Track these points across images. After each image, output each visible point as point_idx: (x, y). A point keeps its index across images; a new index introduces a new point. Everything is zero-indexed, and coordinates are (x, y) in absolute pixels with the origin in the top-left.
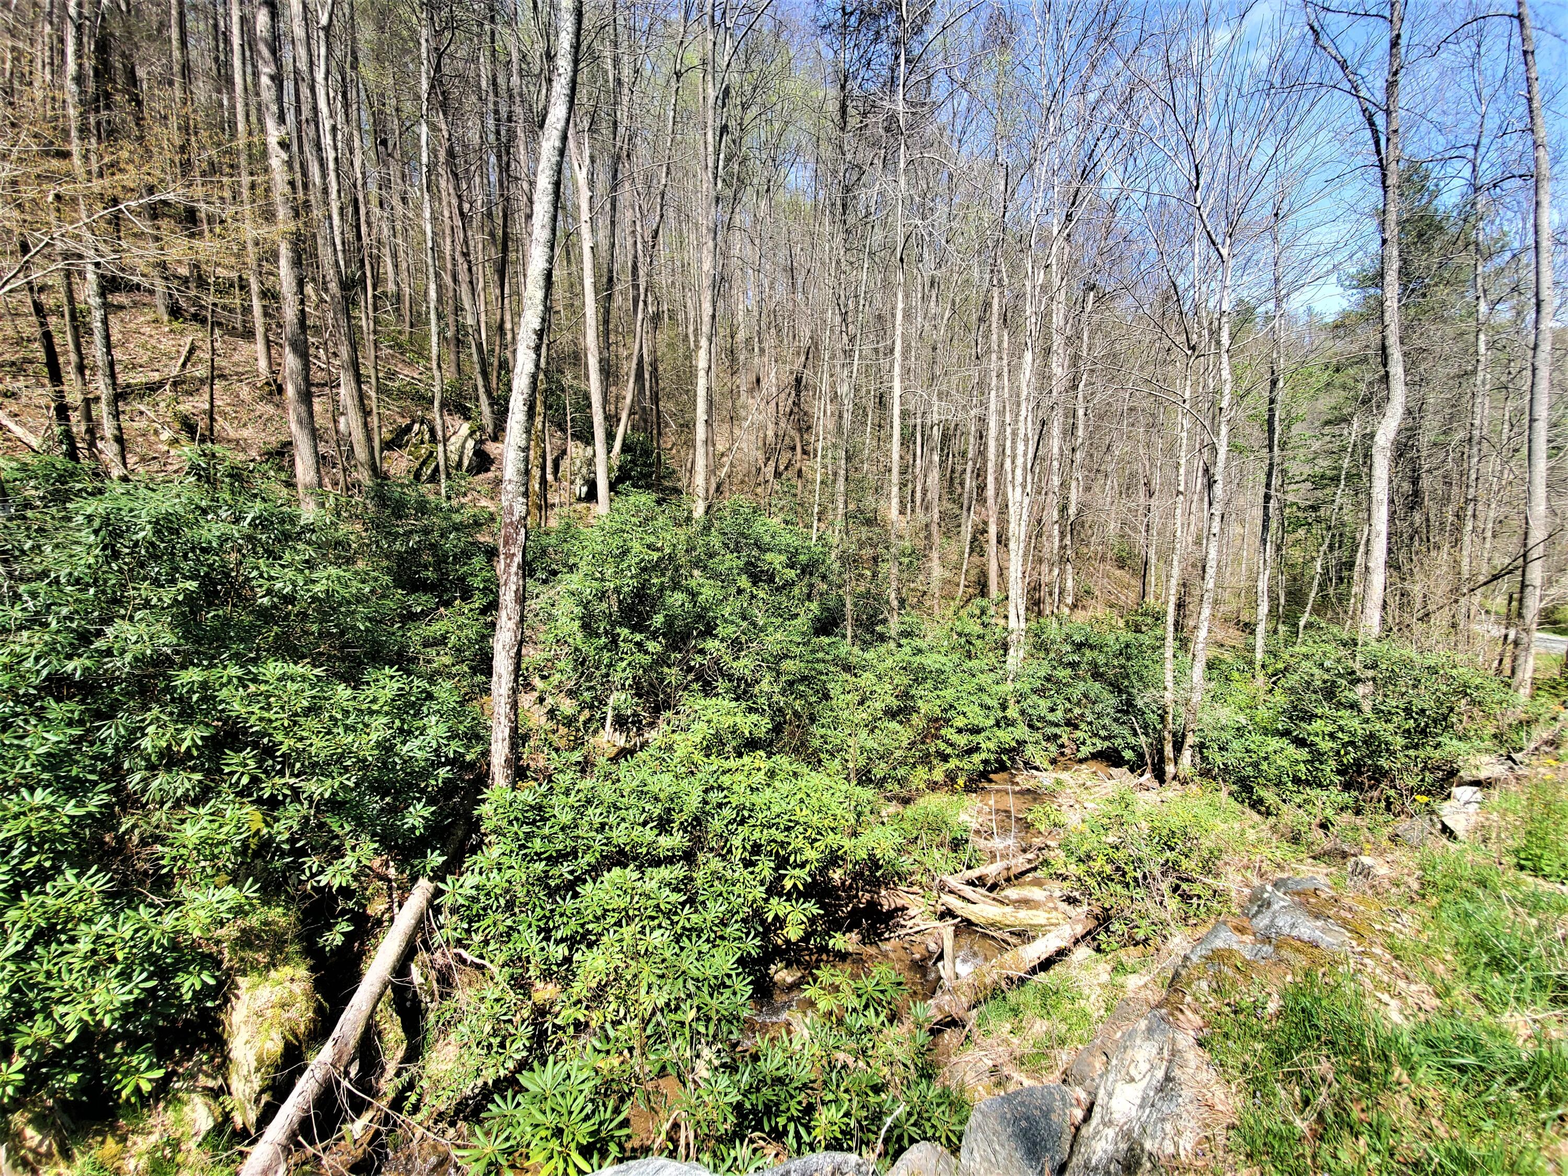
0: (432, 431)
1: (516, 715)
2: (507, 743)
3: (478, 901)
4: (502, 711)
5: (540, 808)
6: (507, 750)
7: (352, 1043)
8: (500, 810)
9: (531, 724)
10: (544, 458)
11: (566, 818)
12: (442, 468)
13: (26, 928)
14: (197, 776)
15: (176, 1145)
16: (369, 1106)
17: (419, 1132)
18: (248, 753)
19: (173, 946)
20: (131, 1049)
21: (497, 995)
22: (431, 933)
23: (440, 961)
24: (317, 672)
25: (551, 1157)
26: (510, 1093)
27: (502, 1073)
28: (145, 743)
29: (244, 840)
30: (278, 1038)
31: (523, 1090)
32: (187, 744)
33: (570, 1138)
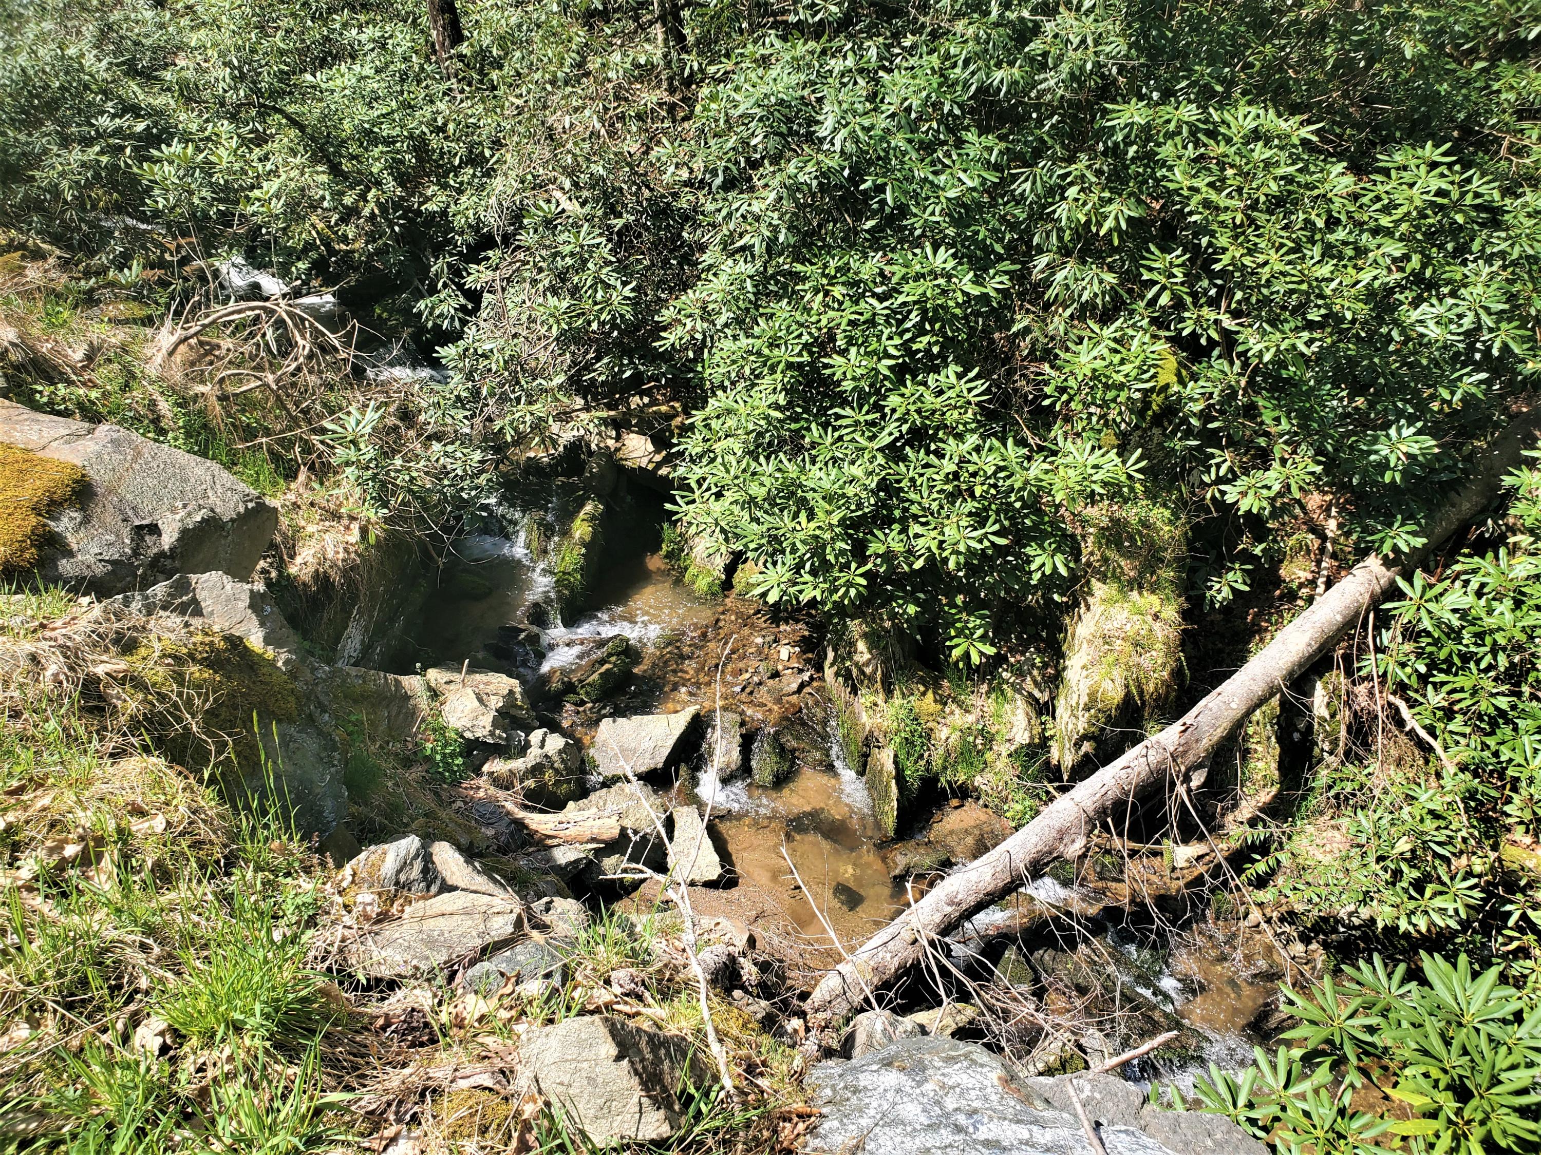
3: (1459, 639)
7: (1205, 743)
13: (903, 420)
14: (1110, 278)
15: (989, 740)
16: (1201, 838)
17: (1256, 915)
18: (1177, 256)
19: (1033, 505)
20: (969, 608)
21: (1437, 806)
22: (1362, 649)
23: (1362, 701)
24: (1306, 132)
25: (1433, 1115)
26: (1401, 968)
27: (1403, 925)
28: (1062, 211)
29: (1146, 393)
30: (1120, 681)
31: (1424, 982)
32: (1109, 224)
33: (1479, 1116)
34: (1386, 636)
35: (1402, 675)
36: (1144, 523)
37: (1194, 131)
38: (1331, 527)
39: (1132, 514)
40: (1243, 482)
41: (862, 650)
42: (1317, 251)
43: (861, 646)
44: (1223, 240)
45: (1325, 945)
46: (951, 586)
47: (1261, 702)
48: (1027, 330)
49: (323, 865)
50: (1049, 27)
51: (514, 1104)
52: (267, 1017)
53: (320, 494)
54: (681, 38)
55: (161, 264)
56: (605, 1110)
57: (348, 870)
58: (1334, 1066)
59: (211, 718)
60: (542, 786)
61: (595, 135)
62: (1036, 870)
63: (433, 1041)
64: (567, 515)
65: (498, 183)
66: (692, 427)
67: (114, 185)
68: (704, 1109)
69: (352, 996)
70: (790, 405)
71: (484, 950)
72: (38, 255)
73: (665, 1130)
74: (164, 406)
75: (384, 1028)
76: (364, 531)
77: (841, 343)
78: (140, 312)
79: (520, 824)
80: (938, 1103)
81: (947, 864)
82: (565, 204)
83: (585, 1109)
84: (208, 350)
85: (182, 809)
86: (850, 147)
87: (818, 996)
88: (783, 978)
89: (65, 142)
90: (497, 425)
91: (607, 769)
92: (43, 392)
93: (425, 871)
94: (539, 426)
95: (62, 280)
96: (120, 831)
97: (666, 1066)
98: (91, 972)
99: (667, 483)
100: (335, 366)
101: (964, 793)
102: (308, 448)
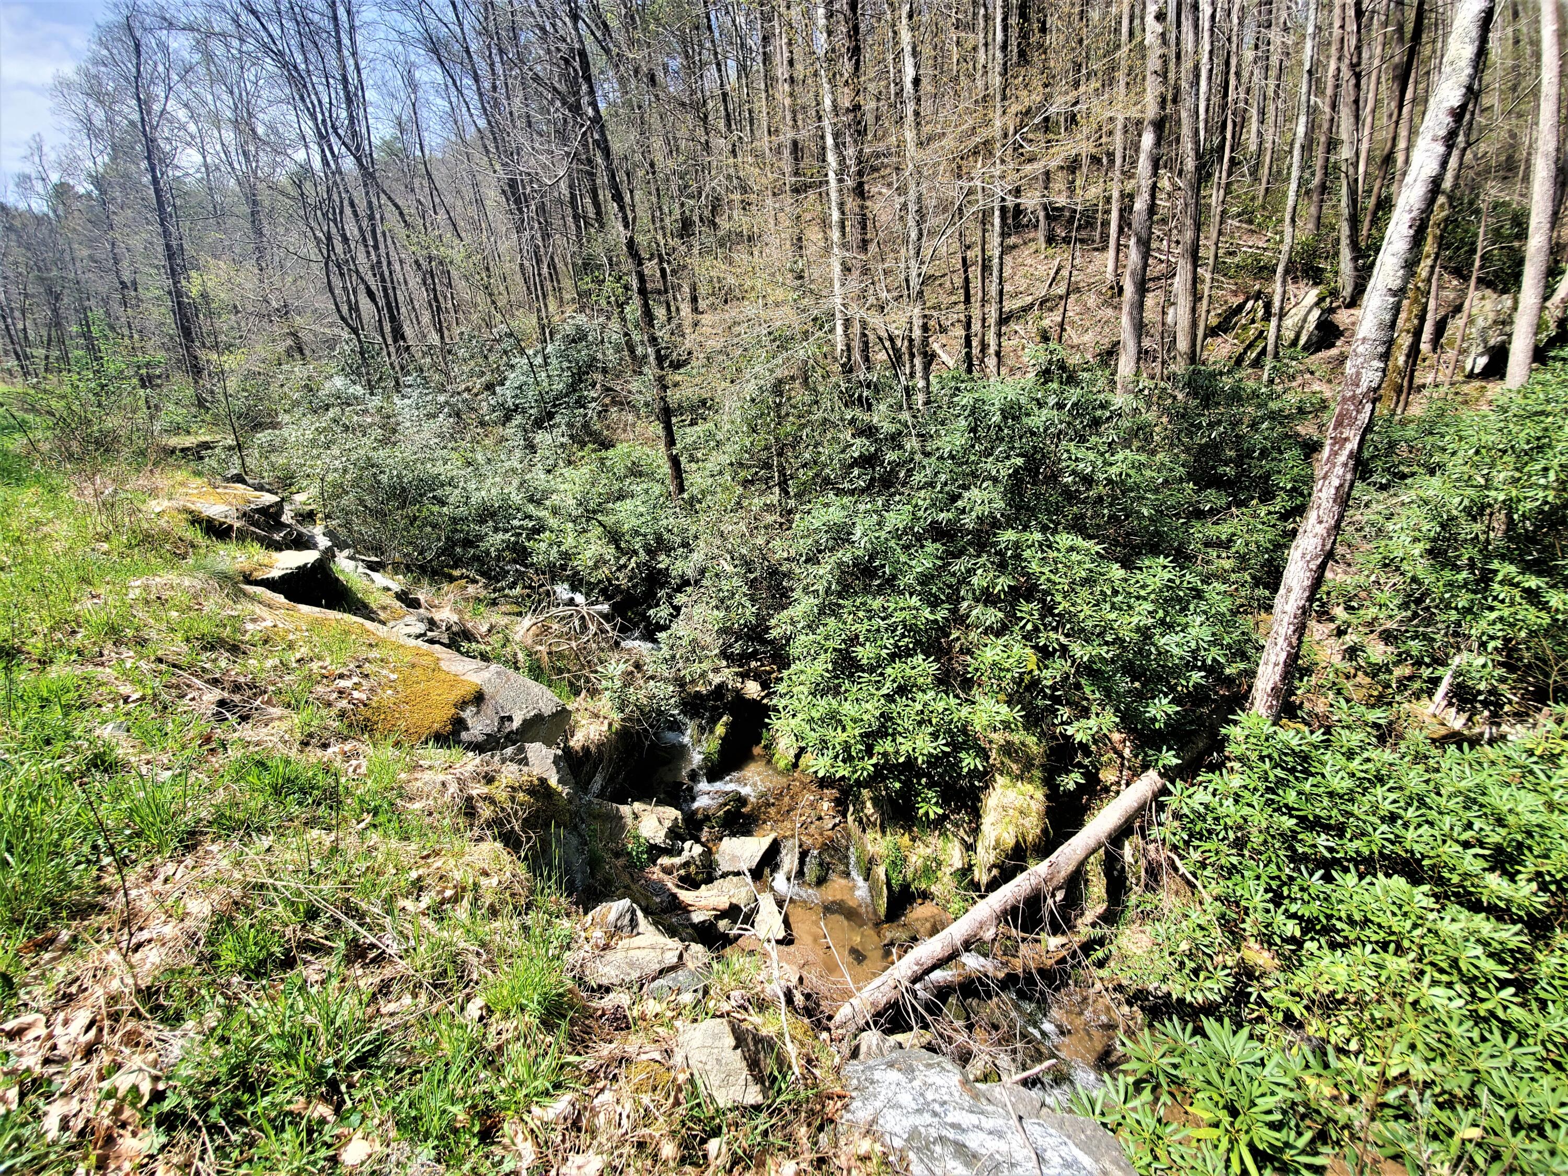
0: (1268, 306)
1: (1300, 642)
2: (1279, 669)
3: (1205, 821)
4: (1282, 631)
5: (1305, 758)
6: (1278, 678)
7: (1063, 874)
8: (1252, 740)
9: (1318, 659)
10: (1422, 319)
11: (1341, 784)
12: (1270, 348)
13: (894, 681)
14: (1000, 615)
15: (939, 864)
16: (1064, 933)
17: (1098, 986)
18: (1035, 606)
19: (964, 731)
20: (930, 786)
21: (1202, 922)
22: (1150, 823)
23: (1152, 854)
24: (1098, 548)
25: (1216, 1125)
26: (1190, 1026)
27: (1189, 998)
28: (975, 580)
29: (1021, 674)
30: (1013, 834)
31: (1205, 1036)
32: (999, 588)
33: (1245, 1127)
34: (1163, 816)
35: (1175, 840)
36: (1023, 744)
37: (1041, 545)
38: (1127, 753)
39: (1016, 738)
40: (1076, 724)
41: (869, 808)
42: (1108, 606)
43: (869, 804)
44: (1059, 598)
45: (1142, 1008)
46: (920, 774)
47: (1094, 851)
48: (958, 639)
49: (577, 912)
50: (966, 494)
51: (673, 1073)
52: (539, 1003)
53: (590, 704)
54: (787, 493)
55: (530, 587)
56: (726, 1082)
57: (589, 917)
58: (1154, 1090)
59: (527, 824)
60: (688, 875)
61: (743, 535)
62: (967, 945)
63: (628, 1028)
64: (713, 721)
65: (695, 556)
66: (782, 679)
67: (514, 550)
68: (783, 1086)
69: (584, 995)
70: (834, 669)
71: (661, 972)
72: (474, 581)
73: (760, 1099)
74: (521, 656)
75: (601, 1017)
76: (610, 725)
77: (861, 639)
78: (516, 609)
79: (674, 896)
80: (922, 1095)
81: (914, 939)
82: (726, 567)
83: (714, 1080)
84: (546, 629)
85: (508, 874)
86: (869, 546)
87: (838, 1018)
88: (818, 1005)
89: (496, 530)
90: (682, 673)
91: (724, 866)
92: (465, 645)
93: (632, 920)
94: (703, 675)
95: (483, 593)
96: (475, 884)
97: (762, 1055)
98: (450, 967)
99: (767, 708)
100: (606, 640)
101: (925, 896)
102: (588, 680)
